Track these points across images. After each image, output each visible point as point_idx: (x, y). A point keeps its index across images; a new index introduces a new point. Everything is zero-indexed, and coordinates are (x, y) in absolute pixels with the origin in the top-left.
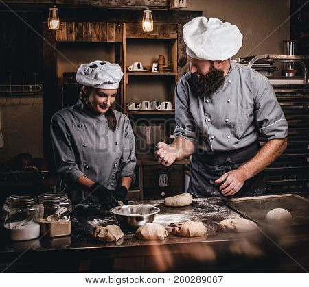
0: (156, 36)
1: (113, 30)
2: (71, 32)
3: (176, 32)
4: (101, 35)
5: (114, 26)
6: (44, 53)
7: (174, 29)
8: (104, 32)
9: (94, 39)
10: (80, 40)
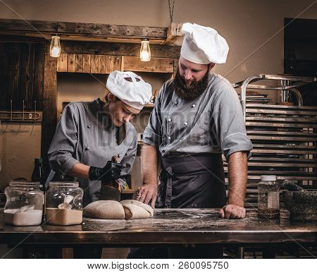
0: (153, 70)
1: (112, 62)
2: (72, 63)
3: (172, 66)
4: (100, 67)
5: (113, 59)
6: (45, 82)
7: (171, 64)
8: (103, 64)
9: (94, 71)
10: (80, 71)
